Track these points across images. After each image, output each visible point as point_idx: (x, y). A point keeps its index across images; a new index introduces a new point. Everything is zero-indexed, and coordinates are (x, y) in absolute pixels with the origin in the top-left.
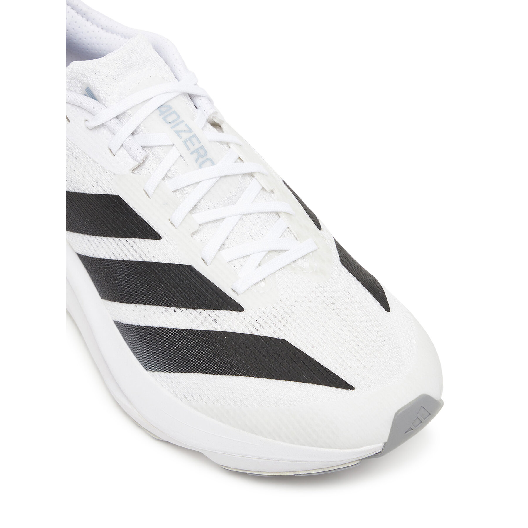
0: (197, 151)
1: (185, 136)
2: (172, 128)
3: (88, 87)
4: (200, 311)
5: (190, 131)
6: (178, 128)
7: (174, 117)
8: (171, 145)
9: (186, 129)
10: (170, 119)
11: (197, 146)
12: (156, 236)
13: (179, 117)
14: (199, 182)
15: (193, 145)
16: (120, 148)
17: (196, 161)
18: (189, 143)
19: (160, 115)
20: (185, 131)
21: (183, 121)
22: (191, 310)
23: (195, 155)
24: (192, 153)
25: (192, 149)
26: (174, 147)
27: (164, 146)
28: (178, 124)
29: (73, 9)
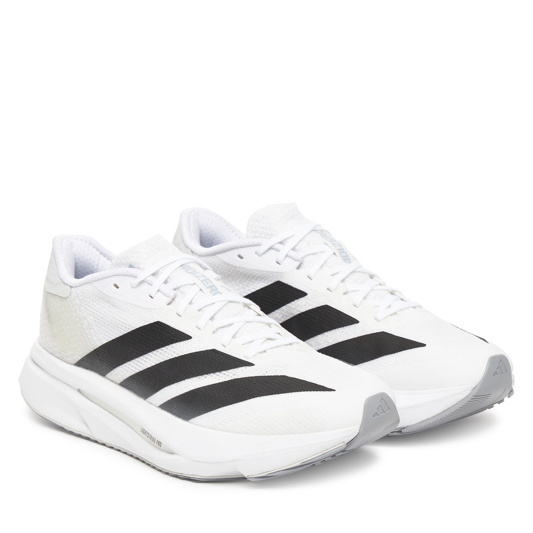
0: (211, 287)
3: (130, 265)
4: (224, 372)
8: (193, 284)
11: (210, 284)
12: (188, 337)
14: (214, 303)
15: (208, 283)
16: (157, 292)
17: (211, 292)
18: (204, 282)
19: (183, 269)
22: (218, 373)
23: (210, 290)
24: (207, 288)
25: (207, 285)
26: (195, 285)
27: (188, 285)
29: (104, 257)
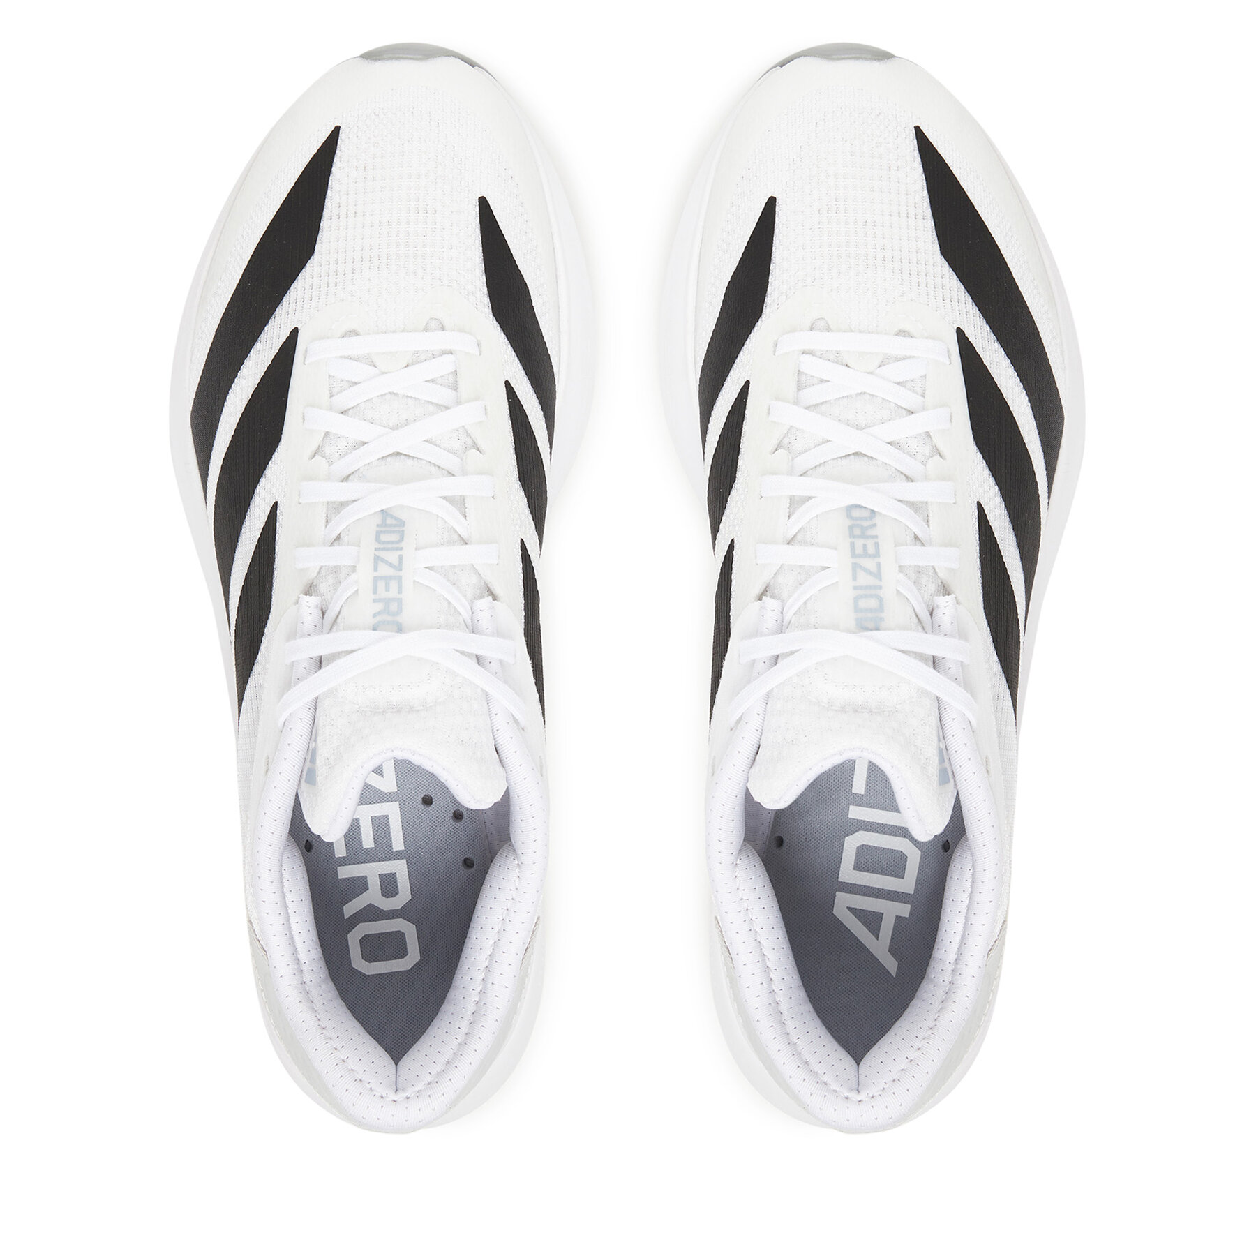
1: (869, 564)
2: (880, 588)
5: (855, 567)
6: (871, 581)
7: (863, 604)
9: (861, 574)
10: (872, 603)
13: (856, 600)
20: (866, 570)
21: (855, 588)
28: (867, 587)
